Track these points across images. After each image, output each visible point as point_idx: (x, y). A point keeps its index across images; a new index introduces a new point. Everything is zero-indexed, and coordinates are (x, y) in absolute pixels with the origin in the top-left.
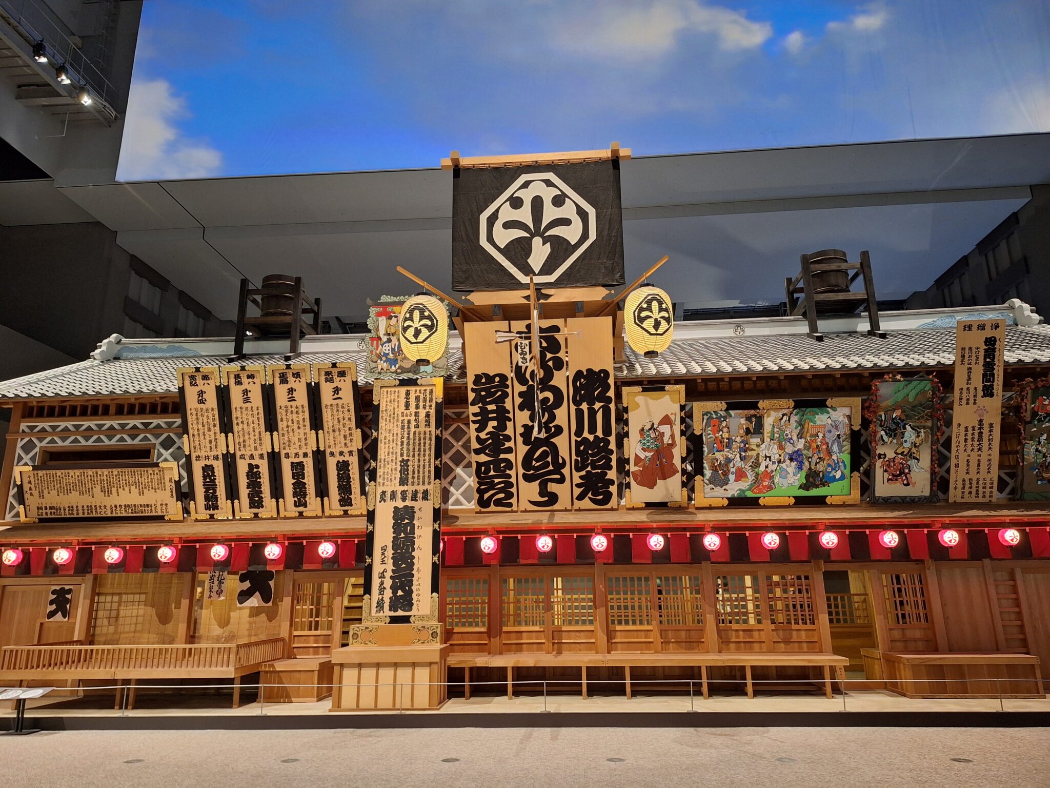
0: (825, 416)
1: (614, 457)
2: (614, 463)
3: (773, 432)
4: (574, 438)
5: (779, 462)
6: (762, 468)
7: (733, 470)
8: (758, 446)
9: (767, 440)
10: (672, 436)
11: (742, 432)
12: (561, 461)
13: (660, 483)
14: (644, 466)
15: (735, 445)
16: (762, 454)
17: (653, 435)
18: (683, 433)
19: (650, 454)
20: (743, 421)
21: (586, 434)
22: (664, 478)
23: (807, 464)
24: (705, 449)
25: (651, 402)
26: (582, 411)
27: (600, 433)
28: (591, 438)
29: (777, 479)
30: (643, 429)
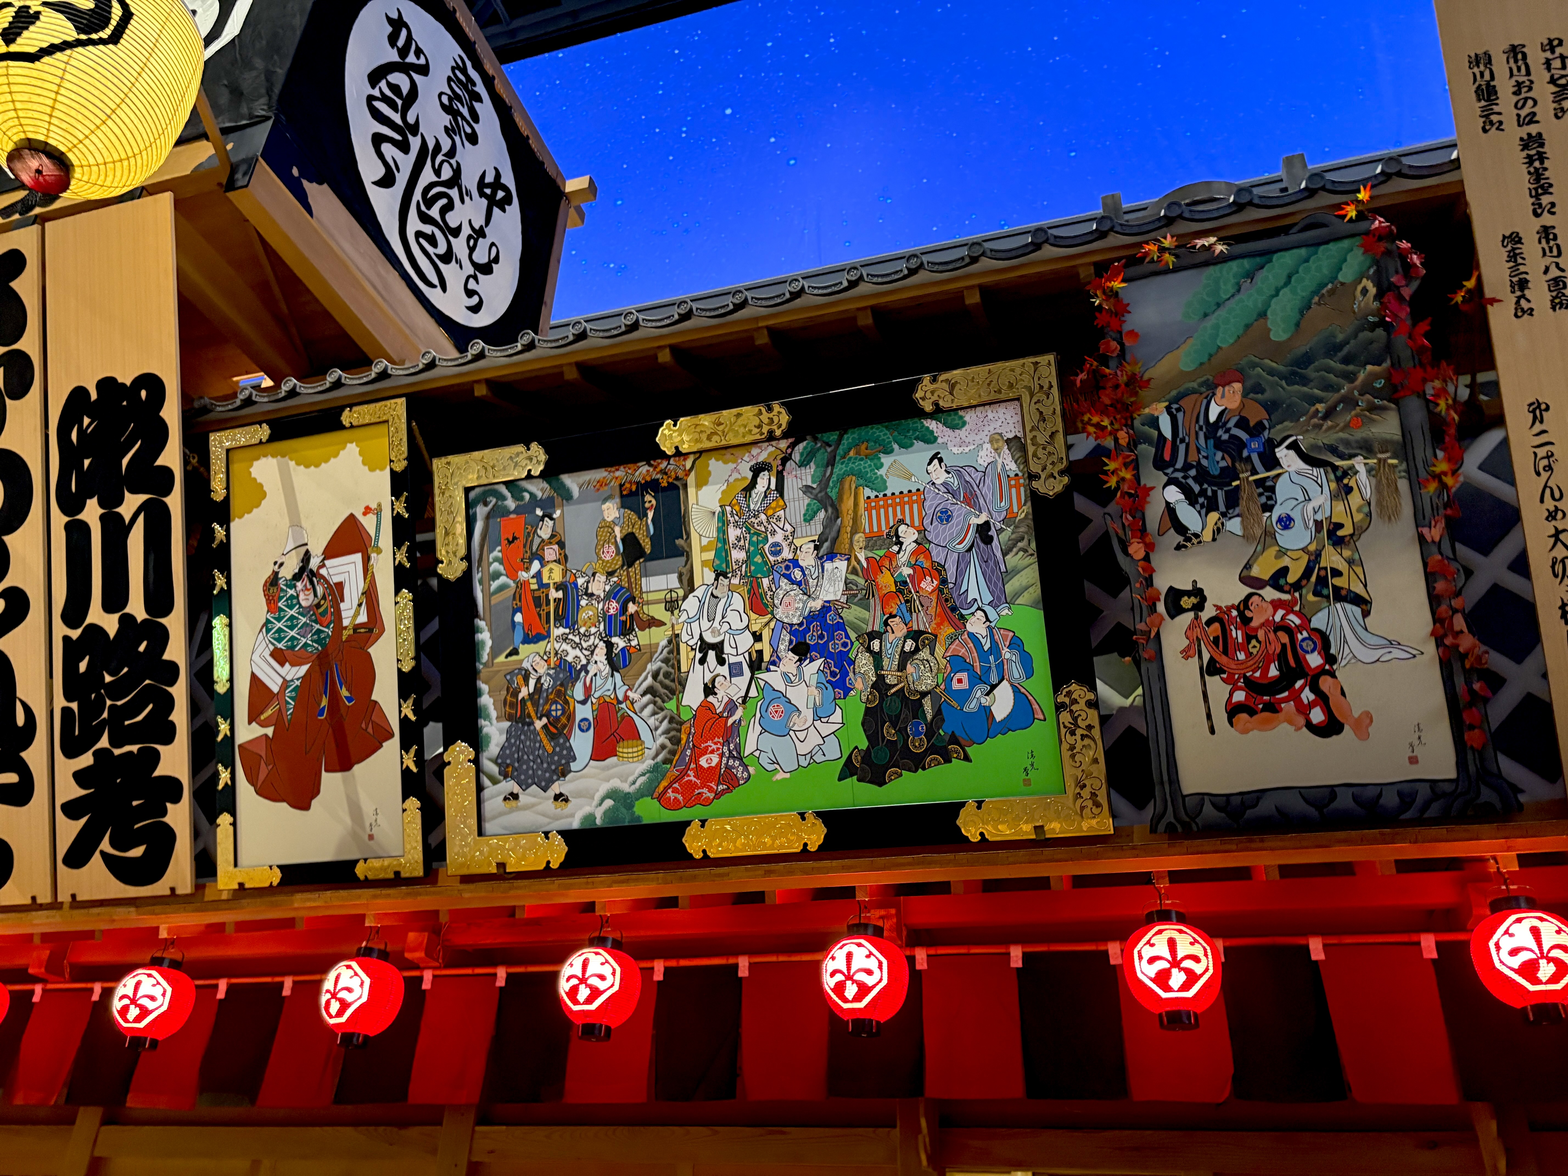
0: (920, 454)
1: (179, 691)
2: (180, 716)
3: (722, 546)
4: (60, 630)
5: (756, 664)
6: (693, 696)
7: (584, 712)
8: (672, 605)
9: (704, 576)
10: (370, 596)
11: (610, 553)
12: (20, 720)
13: (330, 781)
14: (278, 722)
15: (587, 611)
16: (689, 639)
17: (306, 600)
18: (402, 578)
19: (296, 673)
20: (611, 511)
21: (96, 615)
22: (345, 764)
23: (864, 662)
24: (485, 637)
25: (300, 475)
26: (84, 528)
27: (136, 607)
28: (110, 624)
29: (752, 739)
30: (274, 580)
